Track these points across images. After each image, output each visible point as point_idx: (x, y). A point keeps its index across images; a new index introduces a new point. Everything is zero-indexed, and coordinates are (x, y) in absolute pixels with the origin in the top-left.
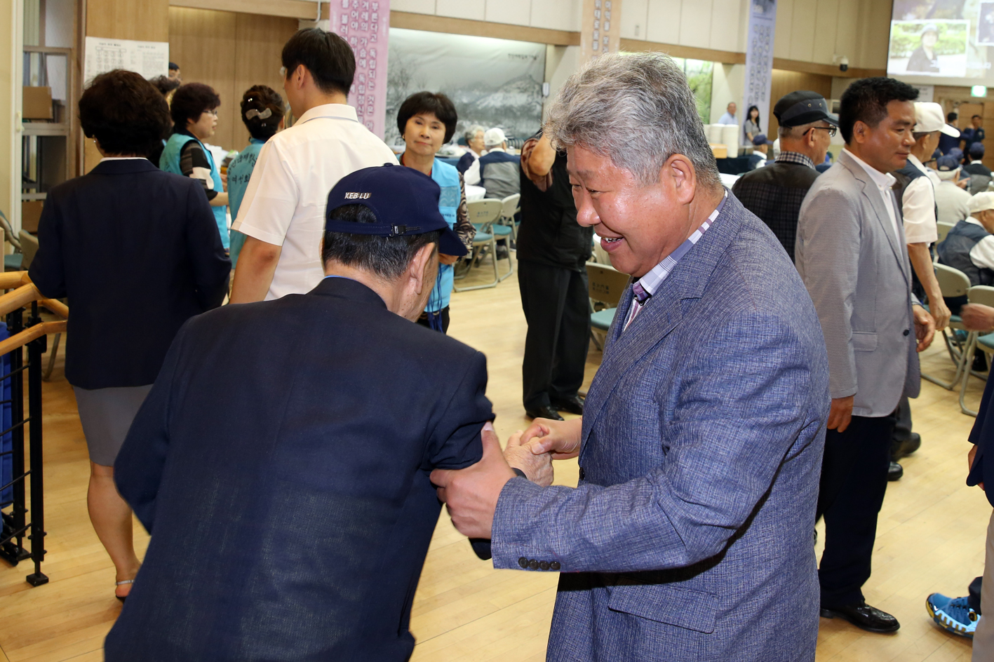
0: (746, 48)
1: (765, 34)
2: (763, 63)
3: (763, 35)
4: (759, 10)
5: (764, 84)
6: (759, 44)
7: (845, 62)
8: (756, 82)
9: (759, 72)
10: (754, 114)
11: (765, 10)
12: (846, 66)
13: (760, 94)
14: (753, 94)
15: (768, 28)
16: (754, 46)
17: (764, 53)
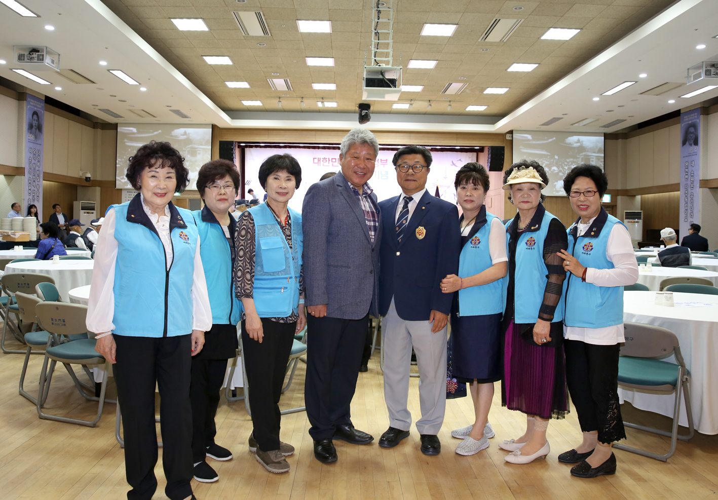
0: (24, 164)
1: (37, 155)
2: (36, 175)
3: (36, 155)
4: (32, 137)
5: (38, 190)
6: (33, 161)
7: (89, 175)
8: (33, 188)
9: (34, 181)
10: (33, 210)
11: (36, 137)
12: (90, 178)
13: (36, 197)
14: (31, 197)
15: (39, 150)
16: (30, 163)
17: (37, 168)
